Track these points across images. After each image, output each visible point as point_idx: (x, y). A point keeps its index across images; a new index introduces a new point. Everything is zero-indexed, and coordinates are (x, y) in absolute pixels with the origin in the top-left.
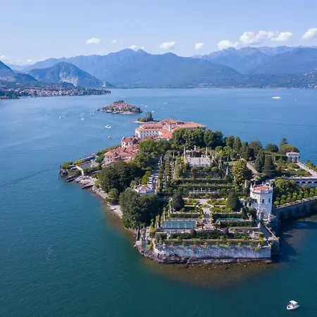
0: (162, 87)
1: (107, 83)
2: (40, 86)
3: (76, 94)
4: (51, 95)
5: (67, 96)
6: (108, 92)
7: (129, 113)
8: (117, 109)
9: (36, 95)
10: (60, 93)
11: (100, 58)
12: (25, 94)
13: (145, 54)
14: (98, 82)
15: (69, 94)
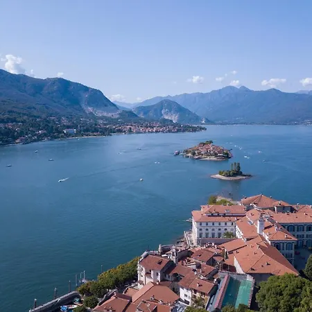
0: (263, 124)
1: (207, 119)
2: (139, 122)
3: (170, 131)
4: (145, 132)
5: (160, 133)
6: (203, 129)
7: (213, 158)
8: (199, 154)
9: (130, 131)
10: (155, 129)
11: (202, 95)
12: (120, 131)
13: (247, 90)
14: (197, 119)
15: (163, 131)
